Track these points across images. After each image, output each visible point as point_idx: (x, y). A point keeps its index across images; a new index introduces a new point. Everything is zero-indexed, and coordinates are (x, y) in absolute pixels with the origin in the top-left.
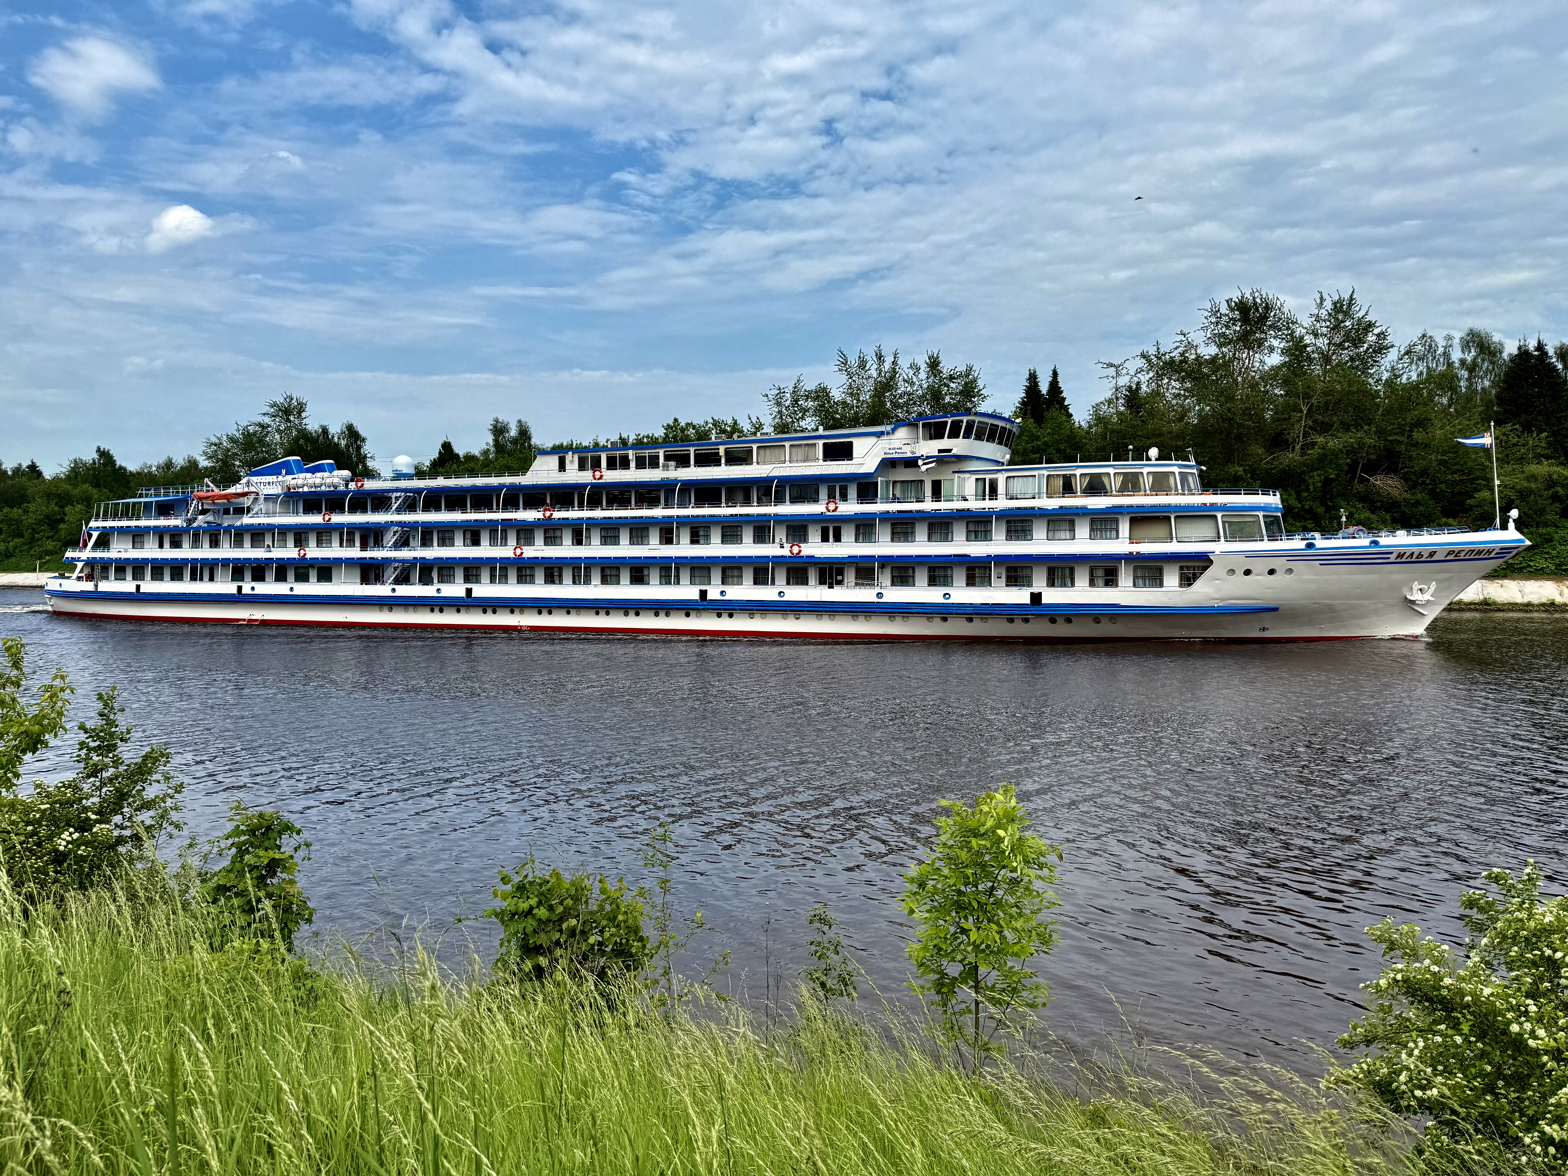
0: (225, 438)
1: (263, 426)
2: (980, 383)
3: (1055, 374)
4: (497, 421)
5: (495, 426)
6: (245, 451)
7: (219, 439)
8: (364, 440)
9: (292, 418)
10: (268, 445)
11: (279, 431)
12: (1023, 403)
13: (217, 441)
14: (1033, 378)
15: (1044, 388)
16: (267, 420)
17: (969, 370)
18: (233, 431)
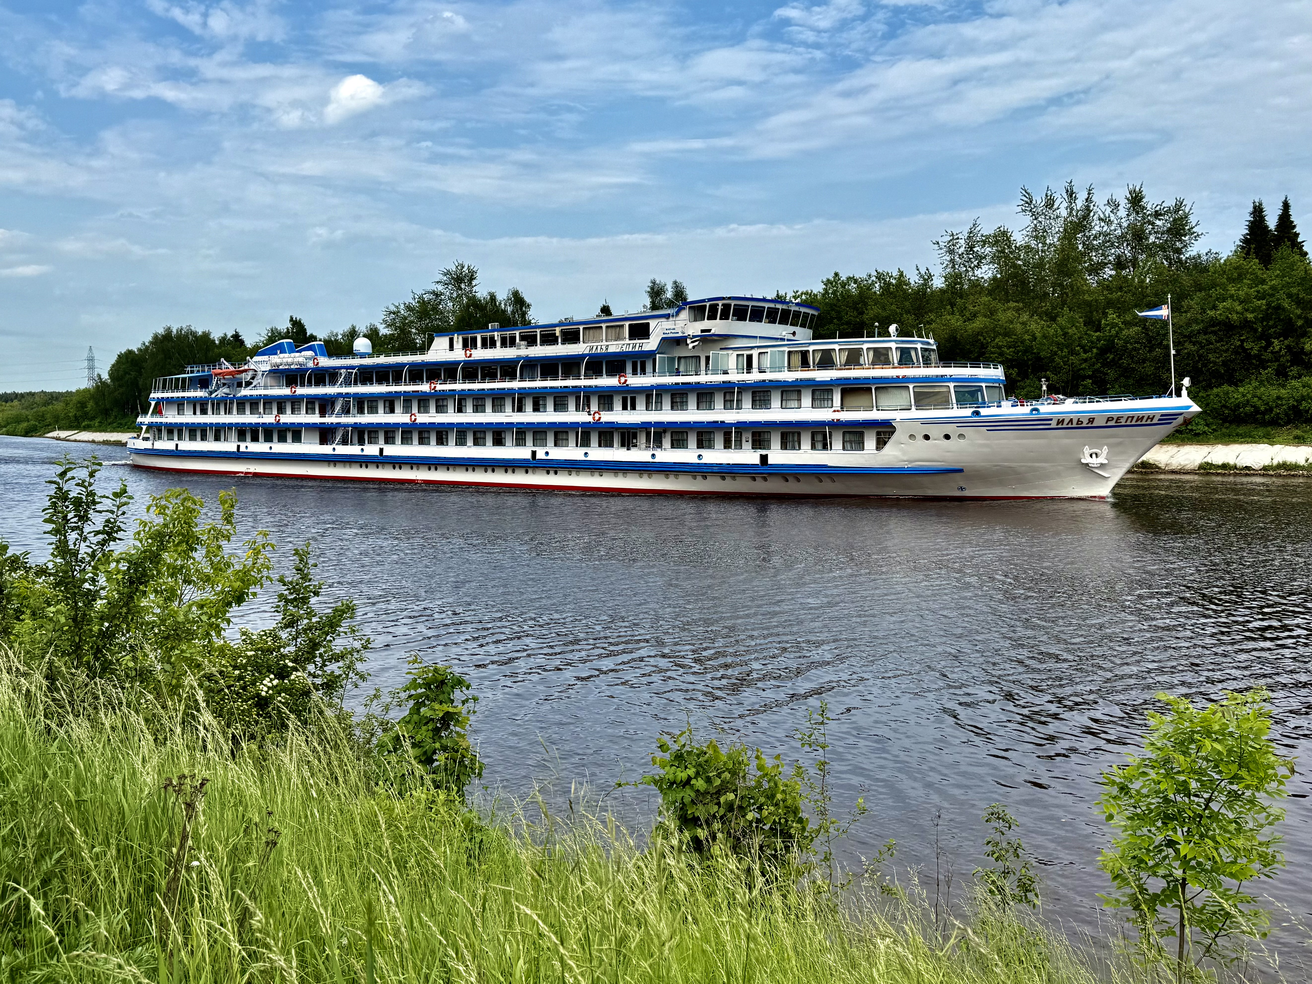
0: (402, 306)
1: (437, 295)
2: (1193, 220)
3: (1286, 206)
4: (654, 282)
5: (652, 288)
6: (420, 319)
7: (397, 307)
8: (529, 306)
9: (463, 286)
10: (442, 313)
11: (451, 298)
12: (1246, 241)
13: (395, 309)
14: (1258, 212)
15: (1272, 222)
16: (440, 288)
17: (1179, 206)
18: (409, 300)
